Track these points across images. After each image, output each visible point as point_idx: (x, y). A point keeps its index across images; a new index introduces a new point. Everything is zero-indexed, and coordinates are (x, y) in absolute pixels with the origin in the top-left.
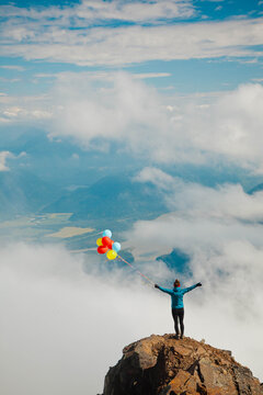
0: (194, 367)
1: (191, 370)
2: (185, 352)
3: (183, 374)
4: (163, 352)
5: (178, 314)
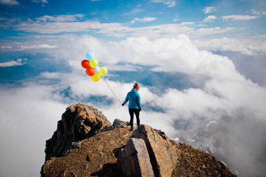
0: (85, 110)
1: (84, 111)
2: (82, 107)
3: (82, 112)
4: (76, 108)
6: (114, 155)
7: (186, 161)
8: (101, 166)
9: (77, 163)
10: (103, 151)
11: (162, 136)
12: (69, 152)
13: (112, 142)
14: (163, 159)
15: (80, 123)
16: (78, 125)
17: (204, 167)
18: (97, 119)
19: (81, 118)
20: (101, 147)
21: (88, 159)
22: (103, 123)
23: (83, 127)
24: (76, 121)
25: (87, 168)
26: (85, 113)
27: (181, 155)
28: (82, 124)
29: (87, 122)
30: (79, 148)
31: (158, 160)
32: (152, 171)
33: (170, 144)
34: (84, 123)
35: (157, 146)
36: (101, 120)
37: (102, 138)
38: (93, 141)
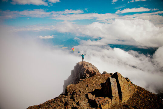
0: (87, 65)
1: (86, 65)
2: (85, 63)
3: (85, 66)
4: (82, 64)
5: (83, 58)
6: (100, 86)
7: (139, 94)
8: (93, 90)
9: (82, 87)
10: (95, 84)
11: (127, 80)
12: (78, 83)
13: (100, 80)
14: (125, 90)
15: (84, 72)
16: (82, 73)
17: (149, 99)
18: (93, 70)
19: (84, 69)
20: (94, 82)
21: (87, 86)
22: (97, 73)
23: (85, 74)
24: (82, 70)
25: (87, 89)
26: (87, 67)
27: (137, 91)
28: (85, 72)
29: (88, 72)
30: (83, 81)
31: (122, 90)
32: (118, 94)
33: (131, 84)
34: (86, 72)
35: (122, 83)
36: (96, 71)
37: (95, 78)
38: (91, 79)
